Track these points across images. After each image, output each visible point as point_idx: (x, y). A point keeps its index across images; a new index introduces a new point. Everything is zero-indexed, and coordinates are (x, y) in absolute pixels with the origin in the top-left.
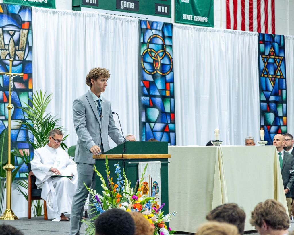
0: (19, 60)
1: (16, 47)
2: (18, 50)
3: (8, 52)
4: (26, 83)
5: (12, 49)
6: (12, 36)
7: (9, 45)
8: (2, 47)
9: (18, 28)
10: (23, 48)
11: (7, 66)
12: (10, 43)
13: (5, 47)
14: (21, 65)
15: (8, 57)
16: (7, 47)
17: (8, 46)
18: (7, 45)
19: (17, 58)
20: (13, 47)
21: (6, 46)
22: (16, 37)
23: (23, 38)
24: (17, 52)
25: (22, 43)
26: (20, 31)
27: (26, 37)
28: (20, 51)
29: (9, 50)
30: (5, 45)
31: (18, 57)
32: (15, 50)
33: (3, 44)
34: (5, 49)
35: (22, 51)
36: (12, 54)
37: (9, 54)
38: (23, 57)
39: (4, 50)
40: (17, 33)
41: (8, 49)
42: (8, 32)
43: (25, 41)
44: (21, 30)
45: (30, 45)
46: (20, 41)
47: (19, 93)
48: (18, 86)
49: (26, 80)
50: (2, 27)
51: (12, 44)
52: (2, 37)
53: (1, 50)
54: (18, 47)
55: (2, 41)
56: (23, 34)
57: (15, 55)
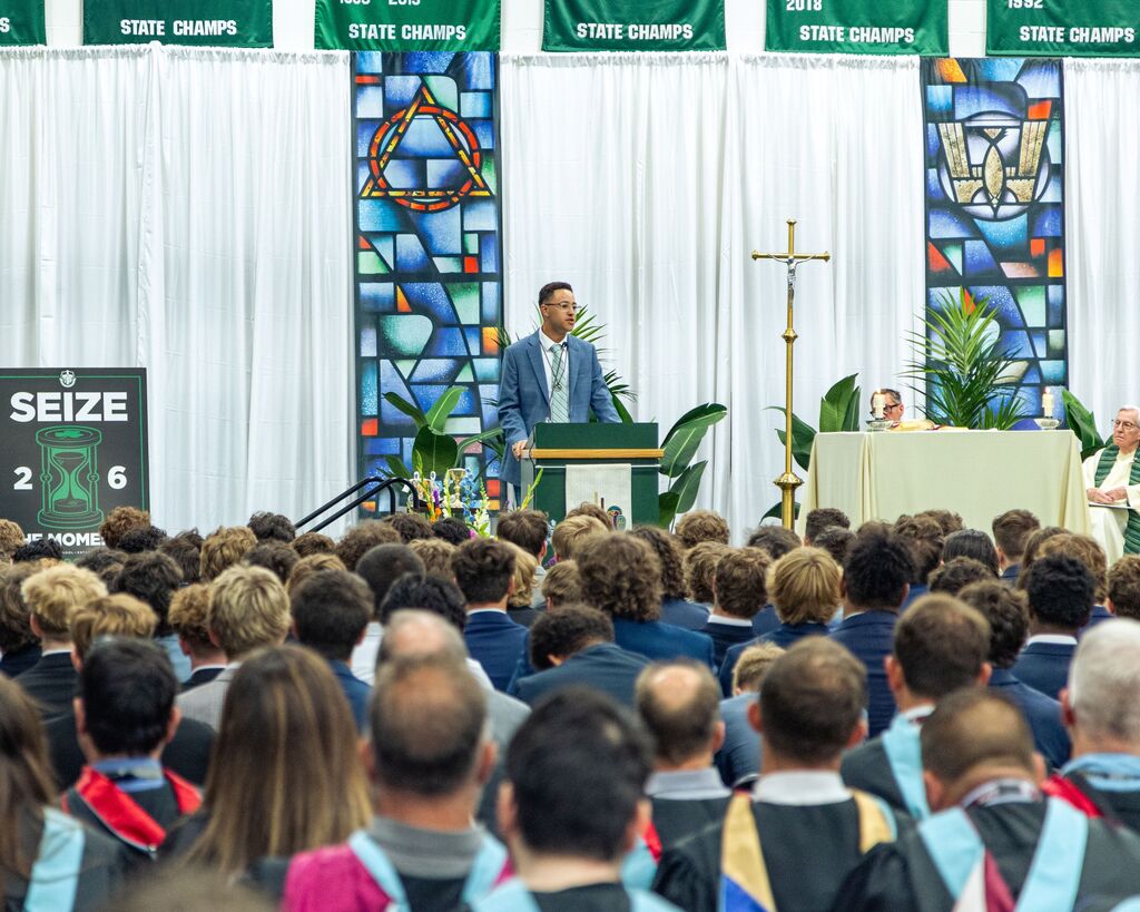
0: (1018, 203)
1: (1008, 169)
2: (1017, 177)
3: (980, 183)
4: (1041, 264)
5: (994, 176)
6: (993, 142)
7: (983, 166)
8: (962, 173)
9: (1015, 118)
10: (1030, 172)
11: (976, 220)
12: (988, 161)
13: (971, 172)
14: (1025, 216)
15: (980, 198)
16: (977, 172)
17: (980, 169)
18: (977, 166)
19: (1010, 198)
20: (999, 170)
21: (974, 169)
22: (1006, 144)
23: (1032, 145)
24: (1010, 183)
25: (1028, 158)
26: (1021, 127)
27: (1041, 141)
28: (1021, 178)
29: (983, 178)
30: (970, 166)
31: (1014, 194)
32: (1005, 178)
33: (965, 165)
34: (972, 178)
35: (1029, 178)
36: (995, 189)
37: (984, 189)
38: (1030, 194)
39: (967, 179)
40: (1012, 135)
41: (980, 175)
42: (980, 132)
43: (1038, 152)
44: (1026, 124)
45: (1055, 159)
46: (1023, 153)
47: (1019, 289)
48: (1011, 270)
49: (1040, 255)
50: (962, 121)
51: (993, 162)
52: (962, 146)
53: (959, 179)
54: (1014, 169)
55: (964, 156)
56: (1033, 135)
57: (1005, 190)
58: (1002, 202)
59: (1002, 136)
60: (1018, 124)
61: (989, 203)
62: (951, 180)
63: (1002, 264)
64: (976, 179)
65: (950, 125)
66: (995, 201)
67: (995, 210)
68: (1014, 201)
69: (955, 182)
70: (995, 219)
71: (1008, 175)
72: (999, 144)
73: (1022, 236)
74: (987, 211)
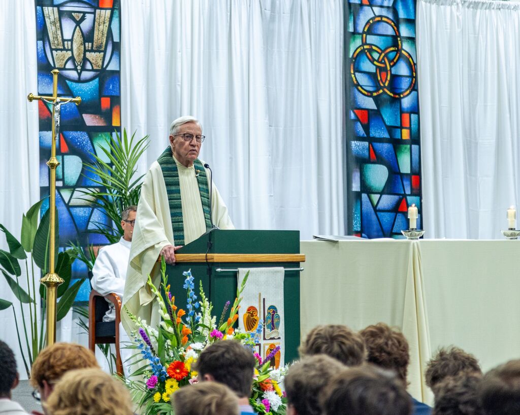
0: (93, 70)
1: (87, 44)
2: (92, 51)
3: (69, 54)
4: (108, 116)
5: (79, 49)
6: (78, 23)
7: (72, 40)
8: (58, 45)
9: (91, 6)
10: (100, 46)
11: (67, 81)
12: (75, 37)
13: (64, 45)
14: (97, 79)
15: (69, 65)
16: (68, 45)
17: (70, 43)
18: (68, 40)
19: (89, 66)
20: (81, 44)
21: (66, 43)
22: (86, 25)
23: (101, 27)
24: (88, 54)
25: (99, 36)
26: (94, 13)
27: (107, 24)
28: (95, 51)
29: (72, 50)
30: (63, 40)
31: (91, 64)
32: (85, 51)
33: (60, 39)
34: (64, 49)
35: (100, 52)
36: (78, 59)
37: (72, 58)
38: (101, 63)
39: (61, 50)
40: (89, 18)
41: (70, 48)
42: (70, 15)
43: (105, 32)
44: (98, 11)
45: (116, 39)
46: (96, 33)
47: (93, 134)
48: (90, 120)
49: (107, 109)
50: (58, 6)
51: (78, 39)
52: (58, 24)
53: (57, 50)
54: (90, 44)
55: (59, 32)
56: (102, 19)
57: (85, 59)
58: (84, 69)
59: (83, 19)
60: (93, 11)
61: (75, 69)
62: (52, 50)
63: (84, 115)
64: (67, 50)
65: (51, 9)
66: (79, 68)
67: (79, 74)
68: (91, 68)
69: (54, 52)
70: (79, 81)
71: (87, 48)
72: (81, 25)
73: (96, 94)
74: (73, 74)
